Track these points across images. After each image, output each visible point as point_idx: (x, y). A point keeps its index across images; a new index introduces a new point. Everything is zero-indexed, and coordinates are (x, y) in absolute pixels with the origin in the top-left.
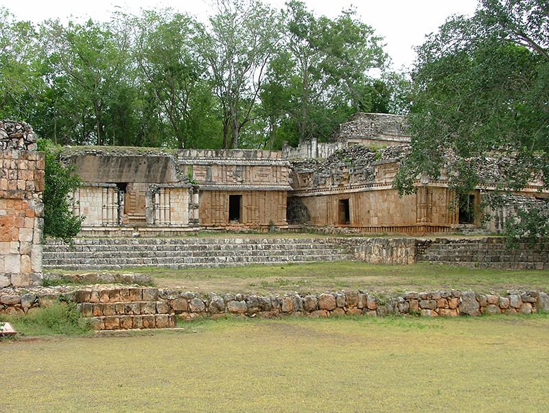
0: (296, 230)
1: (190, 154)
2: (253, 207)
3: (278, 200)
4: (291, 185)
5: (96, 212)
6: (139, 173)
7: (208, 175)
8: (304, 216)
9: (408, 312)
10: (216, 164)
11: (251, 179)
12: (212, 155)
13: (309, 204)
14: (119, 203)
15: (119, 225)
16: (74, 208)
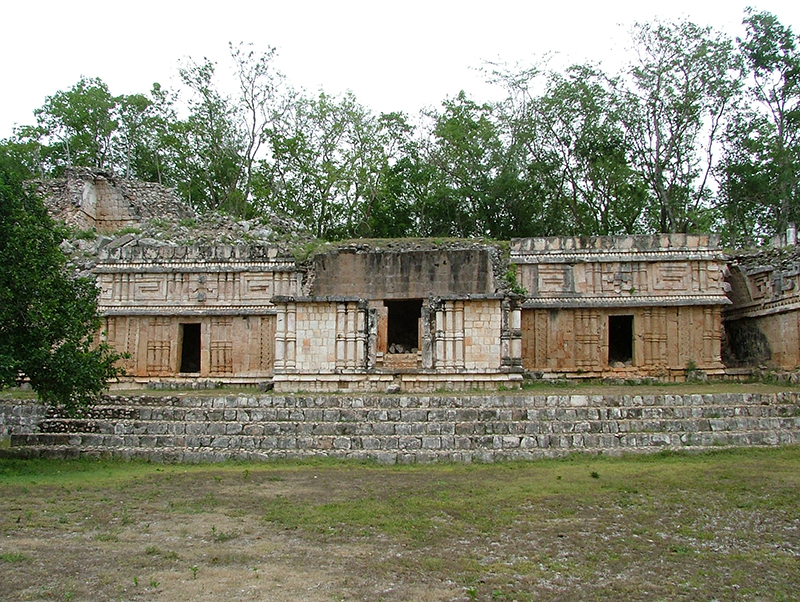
0: (741, 378)
1: (533, 246)
2: (655, 337)
3: (703, 323)
4: (728, 294)
5: (324, 349)
6: (438, 282)
7: (568, 282)
8: (760, 352)
10: (581, 262)
11: (650, 287)
12: (574, 246)
13: (768, 329)
14: (367, 331)
15: (367, 371)
16: (286, 341)
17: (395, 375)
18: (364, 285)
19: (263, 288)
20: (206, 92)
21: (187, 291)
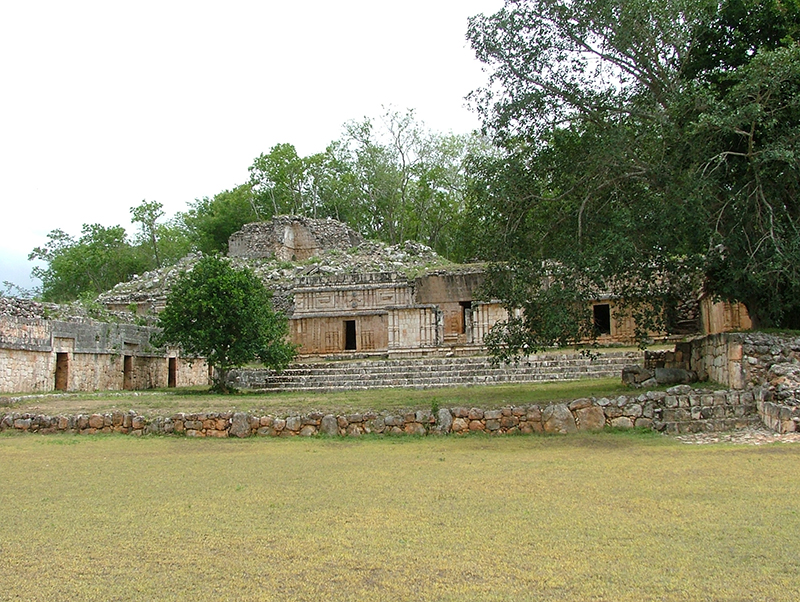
5: (414, 334)
9: (172, 432)
14: (436, 323)
15: (437, 345)
16: (394, 331)
17: (452, 347)
18: (446, 294)
19: (390, 298)
20: (367, 142)
21: (346, 301)
